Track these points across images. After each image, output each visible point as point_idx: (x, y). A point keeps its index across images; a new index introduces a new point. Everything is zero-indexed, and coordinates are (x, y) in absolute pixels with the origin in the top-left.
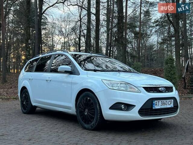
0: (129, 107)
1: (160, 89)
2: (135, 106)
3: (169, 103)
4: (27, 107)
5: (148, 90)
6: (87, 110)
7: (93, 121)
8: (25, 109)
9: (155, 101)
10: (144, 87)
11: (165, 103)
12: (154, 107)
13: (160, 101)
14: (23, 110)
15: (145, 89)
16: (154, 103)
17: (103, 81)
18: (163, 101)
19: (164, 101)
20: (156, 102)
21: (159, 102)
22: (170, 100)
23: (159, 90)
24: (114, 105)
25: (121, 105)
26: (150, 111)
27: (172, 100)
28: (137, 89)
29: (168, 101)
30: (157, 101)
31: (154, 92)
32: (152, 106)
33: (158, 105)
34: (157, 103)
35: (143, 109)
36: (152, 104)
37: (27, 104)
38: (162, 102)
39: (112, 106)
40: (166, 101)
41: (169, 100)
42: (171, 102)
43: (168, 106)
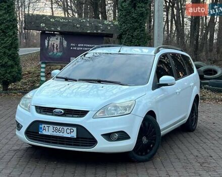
1: (54, 111)
2: (22, 126)
3: (68, 131)
9: (43, 125)
10: (36, 106)
11: (60, 129)
13: (51, 126)
16: (41, 126)
18: (55, 127)
19: (58, 127)
22: (70, 128)
27: (75, 129)
29: (65, 128)
30: (46, 126)
33: (47, 130)
34: (47, 128)
40: (62, 127)
41: (67, 128)
42: (72, 131)
43: (65, 135)
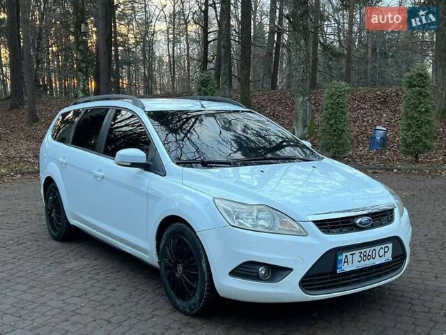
0: (276, 272)
1: (358, 221)
2: (291, 270)
3: (382, 252)
4: (58, 225)
5: (327, 228)
6: (180, 267)
7: (193, 295)
8: (55, 230)
9: (344, 255)
10: (315, 222)
11: (370, 254)
12: (341, 268)
13: (357, 252)
14: (52, 231)
15: (317, 225)
16: (340, 258)
17: (216, 201)
18: (363, 251)
19: (367, 250)
20: (346, 256)
21: (352, 254)
22: (383, 246)
23: (355, 225)
24: (240, 266)
25: (257, 267)
26: (331, 278)
27: (390, 245)
28: (298, 228)
29: (377, 248)
30: (348, 254)
31: (341, 232)
32: (335, 268)
33: (350, 262)
34: (350, 258)
35: (313, 276)
36: (335, 262)
37: (59, 220)
38: (361, 253)
39: (236, 269)
40: (372, 248)
41: (380, 247)
42: (386, 249)
43: (378, 261)
